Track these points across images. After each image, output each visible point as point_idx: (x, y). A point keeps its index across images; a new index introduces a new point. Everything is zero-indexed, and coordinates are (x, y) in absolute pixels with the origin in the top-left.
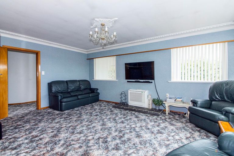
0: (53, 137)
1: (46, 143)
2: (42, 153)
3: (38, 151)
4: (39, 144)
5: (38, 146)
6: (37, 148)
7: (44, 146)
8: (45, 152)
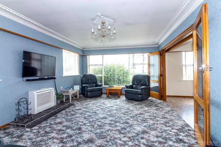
0: (147, 132)
1: (155, 130)
2: (161, 125)
3: (163, 128)
4: (160, 133)
5: (162, 131)
6: (163, 130)
7: (158, 129)
8: (159, 125)
